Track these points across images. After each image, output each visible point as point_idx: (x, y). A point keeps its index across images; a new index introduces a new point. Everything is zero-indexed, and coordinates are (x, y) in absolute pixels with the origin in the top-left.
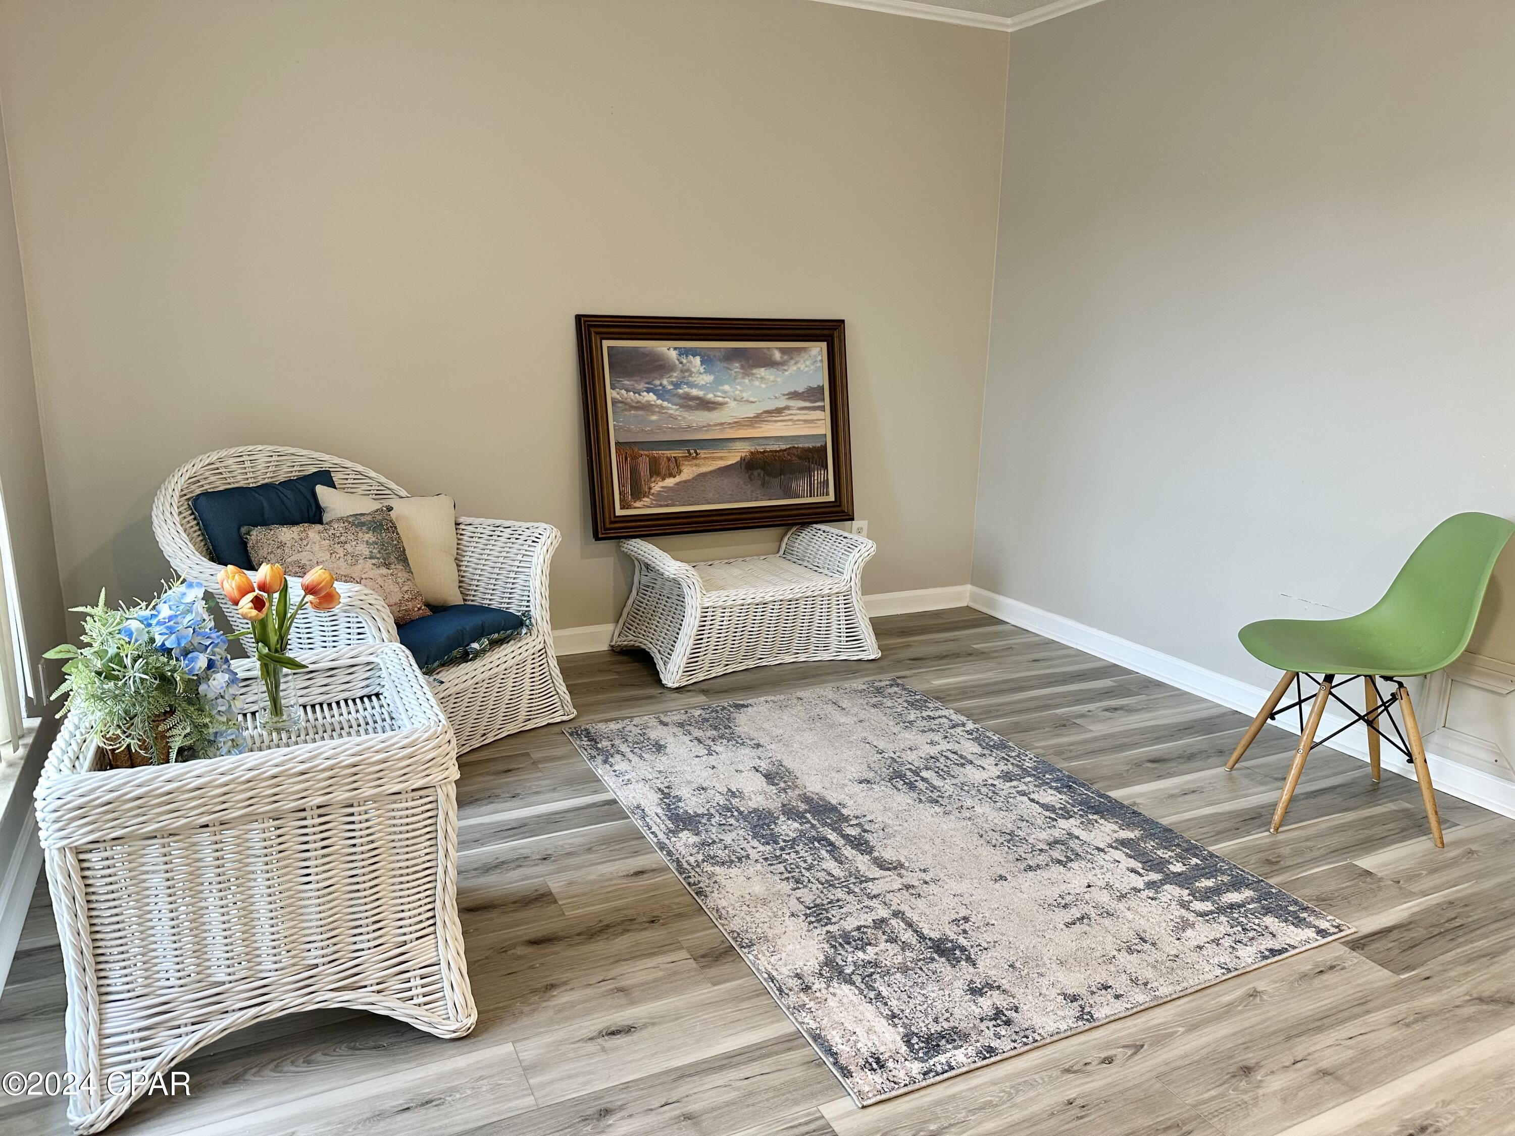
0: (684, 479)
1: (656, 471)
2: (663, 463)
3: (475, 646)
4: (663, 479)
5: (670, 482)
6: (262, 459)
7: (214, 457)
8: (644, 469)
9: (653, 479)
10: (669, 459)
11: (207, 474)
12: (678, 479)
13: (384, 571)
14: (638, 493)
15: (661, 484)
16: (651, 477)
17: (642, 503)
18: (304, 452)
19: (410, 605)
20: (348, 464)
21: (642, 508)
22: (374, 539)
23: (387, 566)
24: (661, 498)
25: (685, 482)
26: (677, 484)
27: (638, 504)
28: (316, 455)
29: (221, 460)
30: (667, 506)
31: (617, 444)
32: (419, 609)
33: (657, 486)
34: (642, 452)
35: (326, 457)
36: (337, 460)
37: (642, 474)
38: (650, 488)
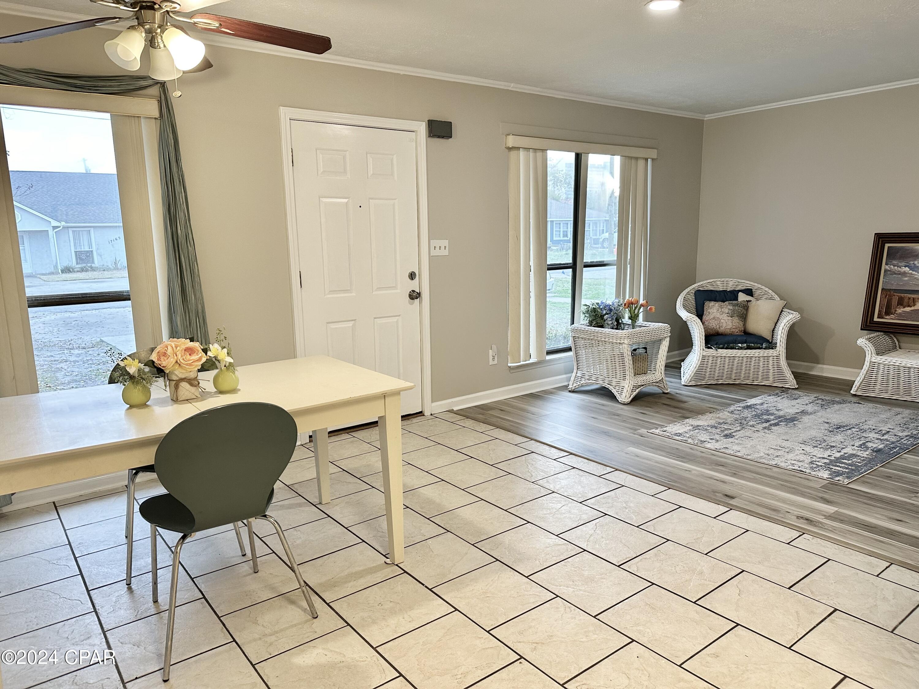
0: (916, 308)
1: (901, 303)
2: (906, 300)
3: (740, 345)
4: (904, 307)
5: (908, 309)
6: (731, 283)
7: (712, 280)
8: (895, 301)
9: (898, 307)
10: (909, 298)
11: (708, 285)
12: (912, 308)
13: (730, 318)
14: (888, 312)
15: (902, 309)
16: (897, 306)
17: (890, 317)
18: (748, 282)
19: (734, 330)
20: (763, 287)
21: (888, 319)
22: (732, 308)
23: (731, 317)
24: (900, 317)
25: (916, 310)
26: (912, 310)
27: (887, 317)
28: (752, 283)
29: (715, 282)
30: (903, 320)
31: (882, 289)
32: (737, 332)
33: (900, 310)
34: (895, 294)
35: (756, 284)
36: (760, 286)
37: (893, 304)
38: (896, 311)
